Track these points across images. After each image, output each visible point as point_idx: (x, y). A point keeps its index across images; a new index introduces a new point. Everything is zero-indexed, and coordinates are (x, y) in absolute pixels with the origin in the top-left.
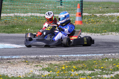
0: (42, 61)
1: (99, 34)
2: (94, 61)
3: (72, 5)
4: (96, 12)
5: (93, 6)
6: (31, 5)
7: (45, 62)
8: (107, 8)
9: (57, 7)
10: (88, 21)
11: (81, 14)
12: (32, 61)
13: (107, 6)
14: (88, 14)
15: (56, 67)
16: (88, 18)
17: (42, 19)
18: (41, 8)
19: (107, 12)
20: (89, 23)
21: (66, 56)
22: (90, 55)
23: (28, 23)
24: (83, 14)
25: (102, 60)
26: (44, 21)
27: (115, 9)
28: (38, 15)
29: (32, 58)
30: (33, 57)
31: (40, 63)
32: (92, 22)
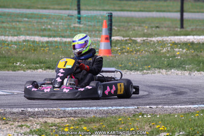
0: (31, 118)
1: (138, 72)
2: (120, 118)
3: (98, 22)
4: (137, 34)
5: (134, 24)
6: (28, 22)
7: (35, 120)
8: (157, 27)
9: (72, 26)
10: (121, 50)
11: (109, 38)
12: (14, 117)
13: (157, 25)
14: (123, 39)
15: (54, 127)
16: (121, 45)
17: (42, 47)
18: (44, 27)
19: (156, 34)
20: (123, 53)
21: (73, 109)
22: (114, 108)
23: (19, 52)
24: (113, 38)
25: (133, 116)
26: (45, 49)
27: (170, 30)
28: (37, 39)
29: (14, 113)
30: (15, 110)
31: (27, 121)
32: (127, 52)
